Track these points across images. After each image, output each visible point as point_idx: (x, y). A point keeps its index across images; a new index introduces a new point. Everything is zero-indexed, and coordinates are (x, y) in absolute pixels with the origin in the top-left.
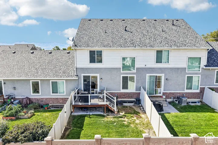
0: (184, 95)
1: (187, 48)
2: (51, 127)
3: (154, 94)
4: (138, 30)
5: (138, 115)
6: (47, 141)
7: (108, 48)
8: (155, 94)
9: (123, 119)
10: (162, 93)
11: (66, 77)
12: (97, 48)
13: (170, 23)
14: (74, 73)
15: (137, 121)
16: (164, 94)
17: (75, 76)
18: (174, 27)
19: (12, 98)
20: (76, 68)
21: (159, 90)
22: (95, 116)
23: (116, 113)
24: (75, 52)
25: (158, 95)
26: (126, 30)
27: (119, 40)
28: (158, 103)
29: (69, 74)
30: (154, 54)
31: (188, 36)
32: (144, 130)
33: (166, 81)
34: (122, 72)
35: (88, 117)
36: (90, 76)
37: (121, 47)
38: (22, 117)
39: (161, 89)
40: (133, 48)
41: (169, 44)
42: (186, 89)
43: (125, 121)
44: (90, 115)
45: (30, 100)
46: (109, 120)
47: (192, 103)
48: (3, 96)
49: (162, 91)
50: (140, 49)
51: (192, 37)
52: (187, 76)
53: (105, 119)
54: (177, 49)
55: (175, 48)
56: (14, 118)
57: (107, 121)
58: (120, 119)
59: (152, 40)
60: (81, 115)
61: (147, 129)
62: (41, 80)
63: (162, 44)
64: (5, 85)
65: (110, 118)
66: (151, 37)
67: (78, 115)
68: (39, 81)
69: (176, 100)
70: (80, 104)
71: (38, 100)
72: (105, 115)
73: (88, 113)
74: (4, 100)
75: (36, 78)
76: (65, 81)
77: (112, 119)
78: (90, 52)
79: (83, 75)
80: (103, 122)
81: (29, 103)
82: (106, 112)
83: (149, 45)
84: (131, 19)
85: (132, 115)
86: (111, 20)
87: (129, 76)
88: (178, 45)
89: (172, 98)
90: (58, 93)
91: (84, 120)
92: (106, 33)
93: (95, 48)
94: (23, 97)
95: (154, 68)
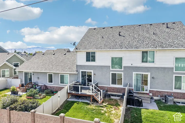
0: (172, 94)
1: (173, 48)
2: (40, 104)
3: (140, 91)
4: (131, 34)
5: (117, 107)
6: (32, 113)
7: (99, 50)
8: (142, 91)
9: (102, 108)
10: (148, 90)
11: (70, 72)
12: (91, 50)
13: (165, 26)
14: (75, 69)
15: (113, 112)
16: (150, 91)
17: (75, 71)
18: (167, 30)
19: (36, 85)
20: (77, 65)
21: (146, 88)
22: (82, 103)
23: (99, 103)
24: (76, 54)
25: (145, 92)
26: (120, 35)
27: (111, 43)
28: (137, 98)
29: (72, 69)
30: (140, 55)
31: (179, 38)
32: (114, 119)
33: (152, 79)
34: (111, 69)
35: (77, 103)
36: (86, 72)
37: (109, 49)
38: (37, 98)
39: (148, 86)
40: (120, 49)
41: (155, 45)
42: (175, 89)
43: (102, 110)
44: (79, 102)
45: (46, 88)
46: (91, 108)
47: (182, 103)
48: (32, 82)
49: (149, 89)
50: (126, 50)
51: (182, 38)
52: (175, 76)
53: (89, 107)
54: (162, 50)
55: (160, 49)
56: (32, 98)
57: (89, 108)
58: (100, 108)
59: (140, 42)
60: (73, 101)
61: (118, 120)
62: (54, 73)
63: (148, 45)
64: (34, 75)
65: (93, 106)
66: (140, 40)
67: (71, 101)
68: (53, 74)
69: (162, 99)
70: (74, 92)
71: (51, 87)
72: (91, 103)
73: (78, 101)
74: (32, 86)
75: (50, 72)
76: (69, 75)
77: (93, 107)
78: (87, 53)
79: (81, 70)
80: (85, 108)
81: (46, 89)
82: (92, 102)
83: (135, 46)
84: (128, 26)
85: (112, 106)
86: (111, 28)
87: (117, 73)
88: (163, 46)
89: (159, 96)
90: (64, 83)
91: (73, 105)
92: (103, 38)
93: (89, 50)
94: (42, 85)
95: (140, 67)
